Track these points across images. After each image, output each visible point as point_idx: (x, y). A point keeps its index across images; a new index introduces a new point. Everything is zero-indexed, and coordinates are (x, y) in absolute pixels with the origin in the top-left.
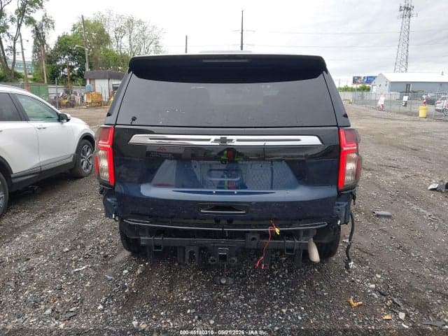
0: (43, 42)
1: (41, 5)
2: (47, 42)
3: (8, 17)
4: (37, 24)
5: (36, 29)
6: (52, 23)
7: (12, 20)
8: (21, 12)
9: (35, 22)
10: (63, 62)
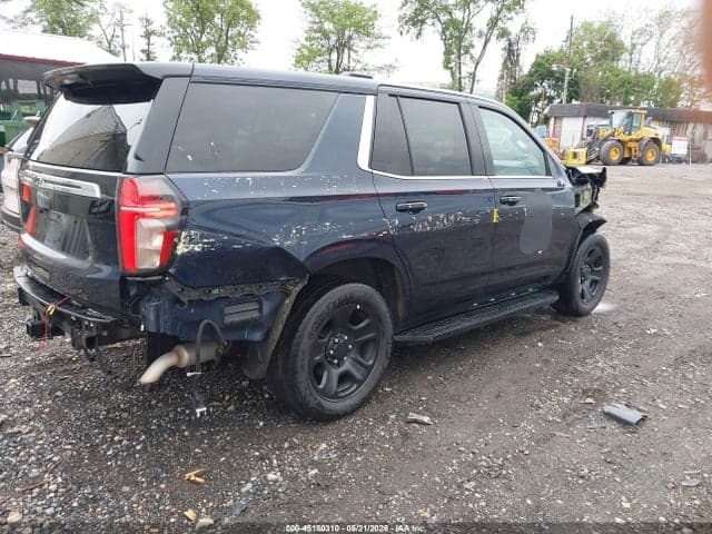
0: (516, 63)
1: (522, 7)
2: (520, 63)
3: (475, 32)
4: (513, 37)
5: (510, 45)
6: (534, 33)
7: (480, 34)
8: (493, 23)
9: (510, 34)
10: (540, 90)
